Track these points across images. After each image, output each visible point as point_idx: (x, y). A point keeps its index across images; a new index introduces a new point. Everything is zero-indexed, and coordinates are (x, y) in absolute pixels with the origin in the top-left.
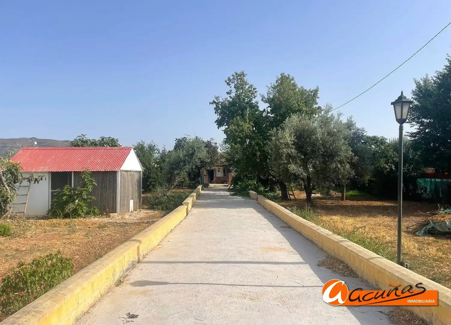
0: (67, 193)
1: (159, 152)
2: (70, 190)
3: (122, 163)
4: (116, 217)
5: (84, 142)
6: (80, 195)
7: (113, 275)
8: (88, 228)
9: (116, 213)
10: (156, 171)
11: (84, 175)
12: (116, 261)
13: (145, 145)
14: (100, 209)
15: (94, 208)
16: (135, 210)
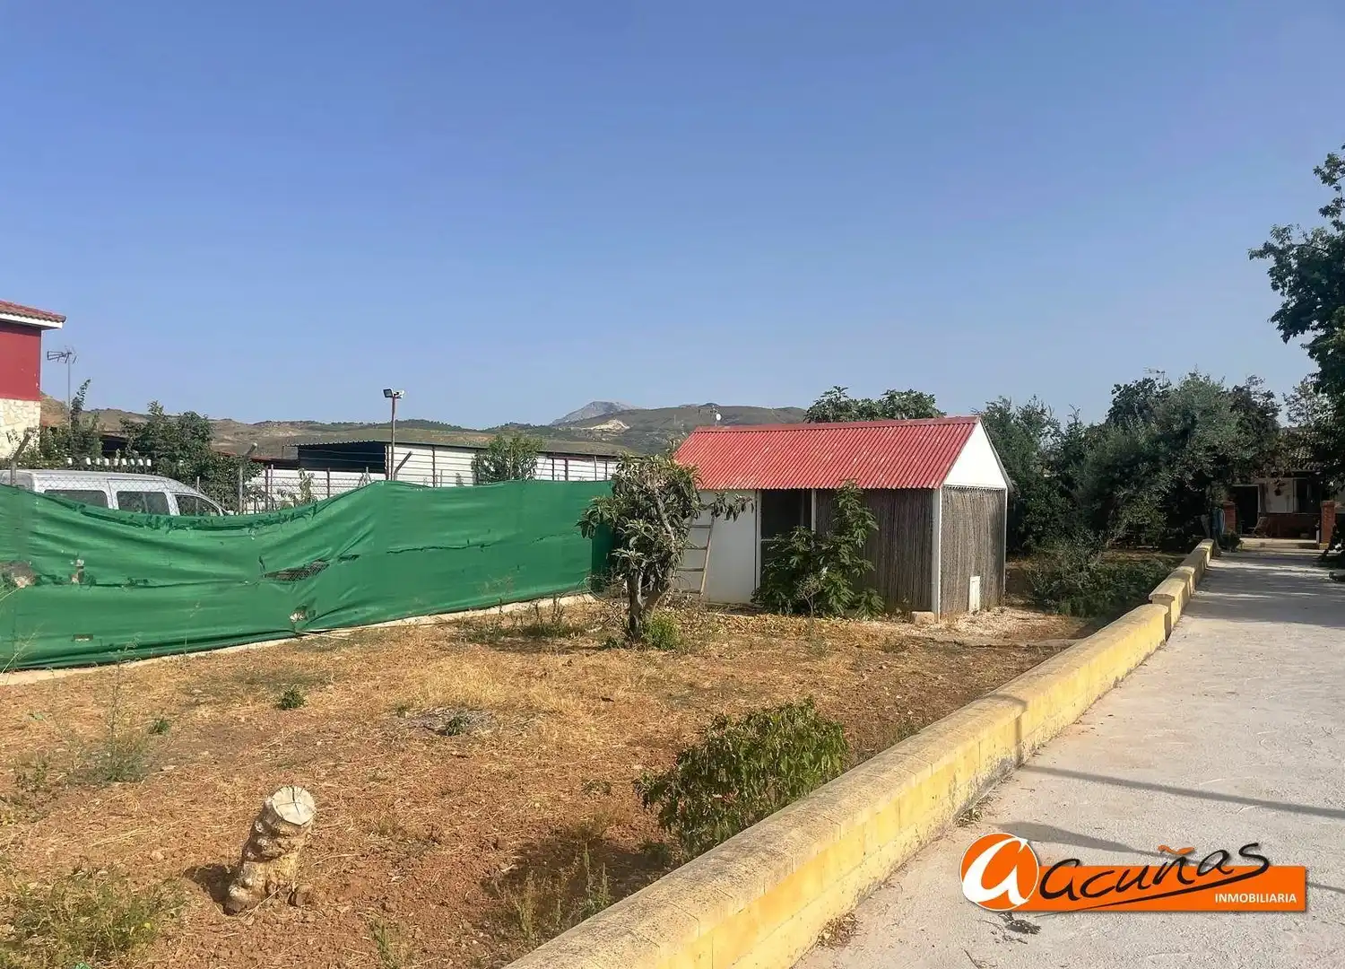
0: (801, 548)
1: (1057, 430)
2: (808, 539)
3: (948, 465)
4: (930, 623)
5: (841, 409)
6: (832, 555)
7: (950, 792)
8: (857, 647)
9: (931, 611)
10: (1046, 489)
11: (844, 498)
12: (959, 750)
13: (1013, 410)
14: (886, 599)
15: (868, 594)
16: (986, 606)
